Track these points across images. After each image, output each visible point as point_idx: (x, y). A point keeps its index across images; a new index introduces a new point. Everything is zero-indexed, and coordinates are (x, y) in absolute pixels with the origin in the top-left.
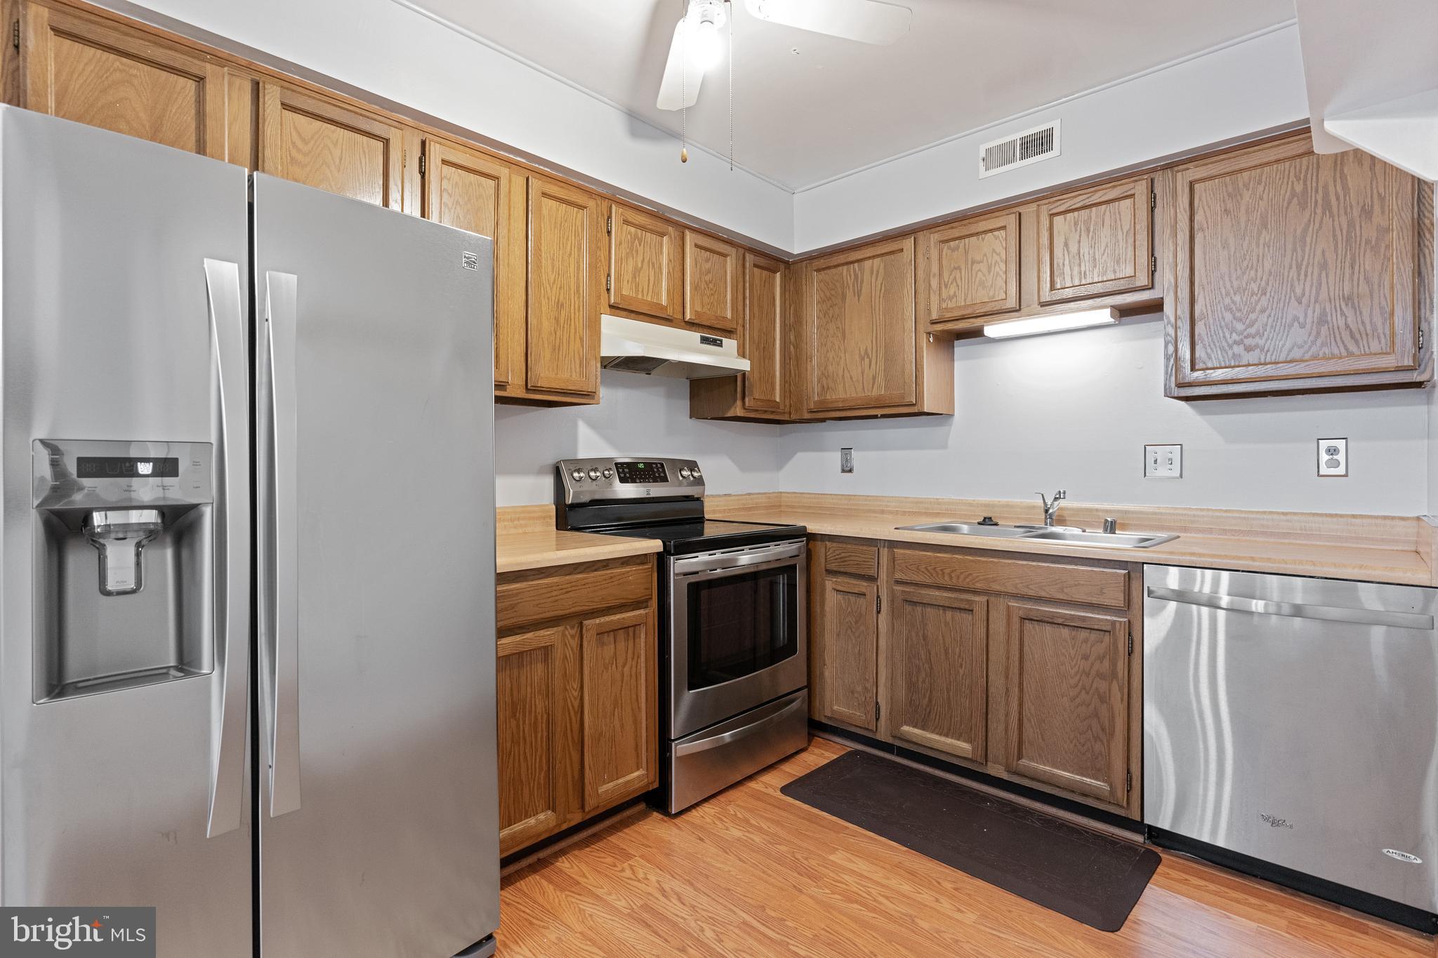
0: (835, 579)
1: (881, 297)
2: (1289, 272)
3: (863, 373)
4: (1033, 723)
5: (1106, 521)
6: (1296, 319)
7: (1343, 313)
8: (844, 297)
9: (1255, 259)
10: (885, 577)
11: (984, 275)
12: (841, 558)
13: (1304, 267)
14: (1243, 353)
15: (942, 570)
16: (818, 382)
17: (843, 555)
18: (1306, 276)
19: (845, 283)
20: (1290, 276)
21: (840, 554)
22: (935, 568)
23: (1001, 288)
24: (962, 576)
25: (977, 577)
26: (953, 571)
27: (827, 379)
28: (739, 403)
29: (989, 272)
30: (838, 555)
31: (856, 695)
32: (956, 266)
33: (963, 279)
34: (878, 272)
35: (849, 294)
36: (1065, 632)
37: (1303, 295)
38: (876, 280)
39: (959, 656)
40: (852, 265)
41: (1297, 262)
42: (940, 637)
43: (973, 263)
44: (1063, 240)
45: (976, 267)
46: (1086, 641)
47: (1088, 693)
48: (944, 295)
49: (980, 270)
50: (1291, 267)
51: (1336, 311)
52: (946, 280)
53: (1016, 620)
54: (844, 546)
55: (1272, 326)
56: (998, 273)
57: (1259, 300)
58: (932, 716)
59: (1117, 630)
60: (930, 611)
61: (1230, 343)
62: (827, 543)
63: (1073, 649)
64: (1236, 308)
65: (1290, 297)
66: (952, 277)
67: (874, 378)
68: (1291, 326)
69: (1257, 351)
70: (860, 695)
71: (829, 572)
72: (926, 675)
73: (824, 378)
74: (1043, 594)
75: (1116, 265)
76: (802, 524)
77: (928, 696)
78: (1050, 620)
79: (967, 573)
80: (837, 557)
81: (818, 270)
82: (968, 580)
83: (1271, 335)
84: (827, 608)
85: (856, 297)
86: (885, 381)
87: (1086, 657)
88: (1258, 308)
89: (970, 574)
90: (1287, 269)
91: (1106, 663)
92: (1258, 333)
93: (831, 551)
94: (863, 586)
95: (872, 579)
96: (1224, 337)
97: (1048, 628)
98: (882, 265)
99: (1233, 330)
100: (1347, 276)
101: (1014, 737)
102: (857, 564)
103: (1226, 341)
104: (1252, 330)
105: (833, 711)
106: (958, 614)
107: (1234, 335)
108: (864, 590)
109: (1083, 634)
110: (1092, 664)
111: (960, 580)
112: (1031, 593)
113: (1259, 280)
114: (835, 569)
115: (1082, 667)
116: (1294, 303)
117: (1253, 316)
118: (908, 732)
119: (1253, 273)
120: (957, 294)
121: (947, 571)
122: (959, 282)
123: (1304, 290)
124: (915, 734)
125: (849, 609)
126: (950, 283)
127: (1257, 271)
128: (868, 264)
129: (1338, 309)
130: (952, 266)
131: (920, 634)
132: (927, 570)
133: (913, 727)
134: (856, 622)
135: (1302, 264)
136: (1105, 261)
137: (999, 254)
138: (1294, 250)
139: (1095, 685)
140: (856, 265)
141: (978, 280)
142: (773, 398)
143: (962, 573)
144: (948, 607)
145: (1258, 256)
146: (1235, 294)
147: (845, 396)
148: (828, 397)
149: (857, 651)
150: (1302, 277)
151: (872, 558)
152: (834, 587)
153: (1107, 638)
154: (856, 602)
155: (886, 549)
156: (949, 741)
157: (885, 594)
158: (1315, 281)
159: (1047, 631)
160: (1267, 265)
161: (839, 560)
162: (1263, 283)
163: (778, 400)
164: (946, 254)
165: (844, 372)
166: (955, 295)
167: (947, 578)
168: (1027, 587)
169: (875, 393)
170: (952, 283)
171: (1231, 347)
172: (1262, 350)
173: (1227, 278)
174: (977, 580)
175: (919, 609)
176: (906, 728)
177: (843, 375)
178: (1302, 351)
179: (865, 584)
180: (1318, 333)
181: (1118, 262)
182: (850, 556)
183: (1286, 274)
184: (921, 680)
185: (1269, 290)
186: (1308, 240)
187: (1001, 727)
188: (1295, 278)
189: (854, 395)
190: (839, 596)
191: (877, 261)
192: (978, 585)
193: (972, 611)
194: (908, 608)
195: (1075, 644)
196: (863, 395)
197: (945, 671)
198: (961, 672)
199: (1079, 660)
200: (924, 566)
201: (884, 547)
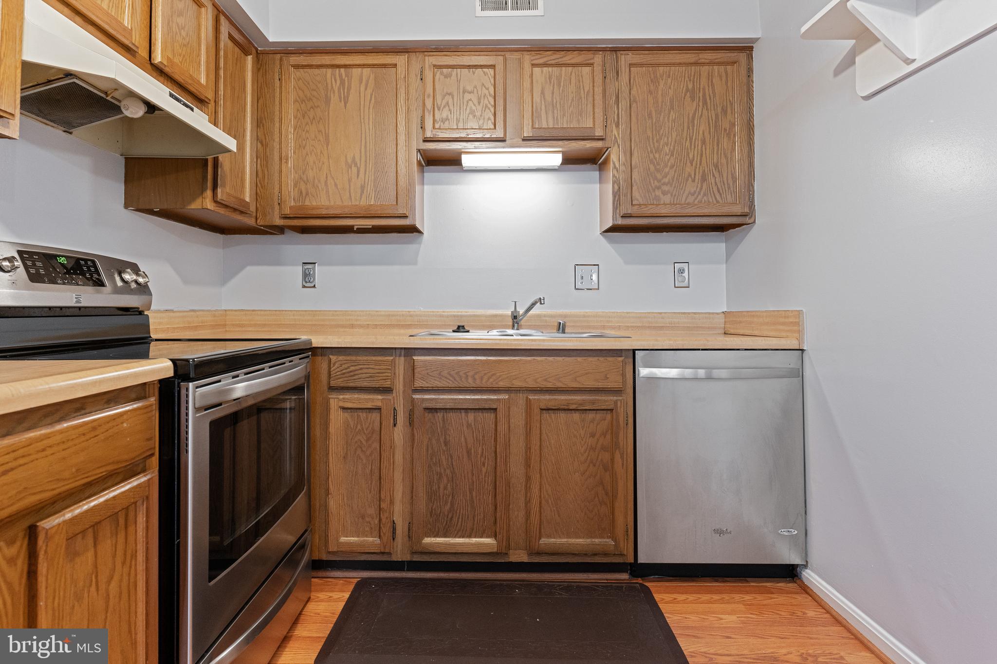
0: (341, 397)
1: (371, 108)
2: (686, 143)
3: (350, 181)
4: (550, 503)
5: (560, 323)
6: (690, 175)
7: (714, 176)
8: (328, 101)
9: (667, 129)
10: (401, 387)
11: (475, 105)
12: (351, 372)
13: (693, 140)
14: (661, 196)
15: (465, 373)
16: (295, 185)
17: (352, 368)
18: (695, 147)
19: (330, 86)
20: (687, 146)
21: (349, 367)
22: (459, 372)
23: (489, 119)
24: (485, 378)
25: (500, 376)
26: (476, 373)
27: (306, 184)
28: (209, 193)
29: (479, 103)
30: (346, 369)
31: (367, 519)
32: (449, 92)
33: (455, 105)
34: (367, 82)
35: (334, 99)
36: (576, 416)
37: (693, 160)
38: (366, 89)
39: (482, 456)
40: (338, 69)
41: (690, 137)
42: (463, 439)
43: (464, 92)
44: (540, 88)
45: (467, 96)
46: (592, 421)
47: (594, 466)
48: (437, 117)
49: (470, 100)
50: (686, 140)
51: (710, 173)
52: (439, 104)
53: (537, 411)
54: (354, 358)
55: (677, 178)
56: (486, 106)
57: (670, 158)
58: (455, 519)
59: (619, 408)
60: (451, 415)
61: (653, 187)
62: (331, 356)
63: (583, 429)
64: (657, 163)
65: (687, 160)
66: (444, 102)
67: (363, 188)
68: (687, 180)
69: (669, 195)
70: (373, 518)
71: (332, 389)
72: (448, 480)
73: (302, 183)
74: (559, 385)
75: (579, 117)
76: (304, 337)
77: (449, 501)
78: (566, 407)
79: (490, 374)
80: (344, 371)
81: (297, 67)
82: (491, 380)
83: (676, 185)
84: (332, 429)
85: (343, 102)
86: (375, 191)
87: (593, 435)
88: (669, 164)
89: (493, 375)
90: (685, 139)
91: (608, 437)
92: (669, 183)
93: (337, 365)
94: (377, 399)
95: (388, 390)
96: (650, 182)
97: (562, 415)
98: (372, 76)
99: (655, 178)
100: (715, 150)
101: (536, 520)
102: (371, 377)
103: (651, 185)
104: (666, 180)
105: (339, 544)
106: (480, 415)
107: (656, 181)
108: (379, 404)
109: (591, 416)
110: (598, 440)
111: (484, 381)
112: (549, 385)
113: (669, 145)
114: (342, 385)
115: (589, 444)
116: (689, 164)
117: (667, 170)
118: (431, 544)
119: (666, 139)
120: (450, 117)
121: (470, 374)
122: (451, 108)
123: (694, 155)
124: (436, 543)
125: (359, 427)
126: (442, 106)
127: (668, 138)
128: (356, 72)
129: (711, 172)
130: (445, 91)
131: (442, 440)
132: (450, 375)
133: (434, 537)
134: (367, 440)
135: (692, 139)
136: (572, 112)
137: (488, 89)
138: (688, 128)
139: (600, 457)
140: (342, 70)
141: (468, 109)
142: (242, 197)
143: (485, 374)
144: (471, 409)
145: (669, 128)
146: (656, 153)
147: (327, 203)
148: (307, 203)
149: (368, 471)
150: (693, 147)
151: (388, 369)
152: (342, 404)
153: (609, 416)
154: (367, 418)
155: (402, 358)
156: (474, 540)
157: (402, 406)
158: (699, 151)
159: (562, 418)
160: (674, 135)
161: (347, 375)
162: (672, 148)
163: (248, 199)
164: (439, 79)
165: (327, 177)
166: (447, 119)
167: (470, 380)
168: (545, 380)
169: (363, 202)
170: (444, 107)
171: (654, 190)
172: (671, 195)
173: (651, 141)
174: (500, 379)
175: (440, 415)
176: (427, 540)
177: (326, 182)
178: (693, 198)
179: (380, 397)
180: (701, 188)
181: (581, 115)
182: (361, 369)
183: (684, 144)
184: (442, 487)
185: (675, 153)
186: (696, 122)
187: (522, 514)
188: (689, 147)
189: (339, 203)
190: (346, 414)
191: (366, 71)
192: (501, 384)
193: (496, 409)
194: (429, 416)
195: (584, 425)
196: (350, 204)
197: (468, 472)
198: (484, 470)
199: (588, 437)
200: (446, 372)
201: (400, 356)
